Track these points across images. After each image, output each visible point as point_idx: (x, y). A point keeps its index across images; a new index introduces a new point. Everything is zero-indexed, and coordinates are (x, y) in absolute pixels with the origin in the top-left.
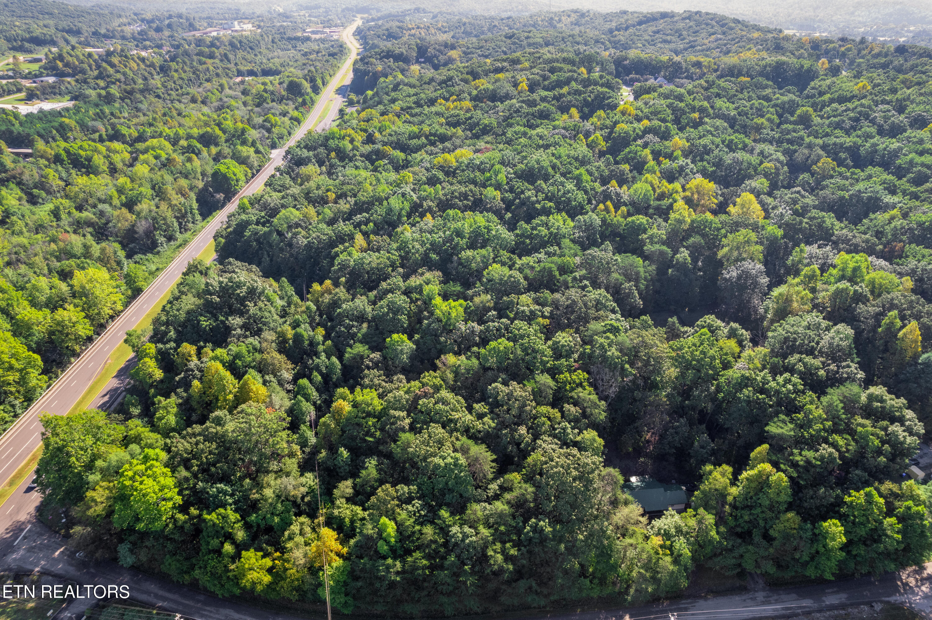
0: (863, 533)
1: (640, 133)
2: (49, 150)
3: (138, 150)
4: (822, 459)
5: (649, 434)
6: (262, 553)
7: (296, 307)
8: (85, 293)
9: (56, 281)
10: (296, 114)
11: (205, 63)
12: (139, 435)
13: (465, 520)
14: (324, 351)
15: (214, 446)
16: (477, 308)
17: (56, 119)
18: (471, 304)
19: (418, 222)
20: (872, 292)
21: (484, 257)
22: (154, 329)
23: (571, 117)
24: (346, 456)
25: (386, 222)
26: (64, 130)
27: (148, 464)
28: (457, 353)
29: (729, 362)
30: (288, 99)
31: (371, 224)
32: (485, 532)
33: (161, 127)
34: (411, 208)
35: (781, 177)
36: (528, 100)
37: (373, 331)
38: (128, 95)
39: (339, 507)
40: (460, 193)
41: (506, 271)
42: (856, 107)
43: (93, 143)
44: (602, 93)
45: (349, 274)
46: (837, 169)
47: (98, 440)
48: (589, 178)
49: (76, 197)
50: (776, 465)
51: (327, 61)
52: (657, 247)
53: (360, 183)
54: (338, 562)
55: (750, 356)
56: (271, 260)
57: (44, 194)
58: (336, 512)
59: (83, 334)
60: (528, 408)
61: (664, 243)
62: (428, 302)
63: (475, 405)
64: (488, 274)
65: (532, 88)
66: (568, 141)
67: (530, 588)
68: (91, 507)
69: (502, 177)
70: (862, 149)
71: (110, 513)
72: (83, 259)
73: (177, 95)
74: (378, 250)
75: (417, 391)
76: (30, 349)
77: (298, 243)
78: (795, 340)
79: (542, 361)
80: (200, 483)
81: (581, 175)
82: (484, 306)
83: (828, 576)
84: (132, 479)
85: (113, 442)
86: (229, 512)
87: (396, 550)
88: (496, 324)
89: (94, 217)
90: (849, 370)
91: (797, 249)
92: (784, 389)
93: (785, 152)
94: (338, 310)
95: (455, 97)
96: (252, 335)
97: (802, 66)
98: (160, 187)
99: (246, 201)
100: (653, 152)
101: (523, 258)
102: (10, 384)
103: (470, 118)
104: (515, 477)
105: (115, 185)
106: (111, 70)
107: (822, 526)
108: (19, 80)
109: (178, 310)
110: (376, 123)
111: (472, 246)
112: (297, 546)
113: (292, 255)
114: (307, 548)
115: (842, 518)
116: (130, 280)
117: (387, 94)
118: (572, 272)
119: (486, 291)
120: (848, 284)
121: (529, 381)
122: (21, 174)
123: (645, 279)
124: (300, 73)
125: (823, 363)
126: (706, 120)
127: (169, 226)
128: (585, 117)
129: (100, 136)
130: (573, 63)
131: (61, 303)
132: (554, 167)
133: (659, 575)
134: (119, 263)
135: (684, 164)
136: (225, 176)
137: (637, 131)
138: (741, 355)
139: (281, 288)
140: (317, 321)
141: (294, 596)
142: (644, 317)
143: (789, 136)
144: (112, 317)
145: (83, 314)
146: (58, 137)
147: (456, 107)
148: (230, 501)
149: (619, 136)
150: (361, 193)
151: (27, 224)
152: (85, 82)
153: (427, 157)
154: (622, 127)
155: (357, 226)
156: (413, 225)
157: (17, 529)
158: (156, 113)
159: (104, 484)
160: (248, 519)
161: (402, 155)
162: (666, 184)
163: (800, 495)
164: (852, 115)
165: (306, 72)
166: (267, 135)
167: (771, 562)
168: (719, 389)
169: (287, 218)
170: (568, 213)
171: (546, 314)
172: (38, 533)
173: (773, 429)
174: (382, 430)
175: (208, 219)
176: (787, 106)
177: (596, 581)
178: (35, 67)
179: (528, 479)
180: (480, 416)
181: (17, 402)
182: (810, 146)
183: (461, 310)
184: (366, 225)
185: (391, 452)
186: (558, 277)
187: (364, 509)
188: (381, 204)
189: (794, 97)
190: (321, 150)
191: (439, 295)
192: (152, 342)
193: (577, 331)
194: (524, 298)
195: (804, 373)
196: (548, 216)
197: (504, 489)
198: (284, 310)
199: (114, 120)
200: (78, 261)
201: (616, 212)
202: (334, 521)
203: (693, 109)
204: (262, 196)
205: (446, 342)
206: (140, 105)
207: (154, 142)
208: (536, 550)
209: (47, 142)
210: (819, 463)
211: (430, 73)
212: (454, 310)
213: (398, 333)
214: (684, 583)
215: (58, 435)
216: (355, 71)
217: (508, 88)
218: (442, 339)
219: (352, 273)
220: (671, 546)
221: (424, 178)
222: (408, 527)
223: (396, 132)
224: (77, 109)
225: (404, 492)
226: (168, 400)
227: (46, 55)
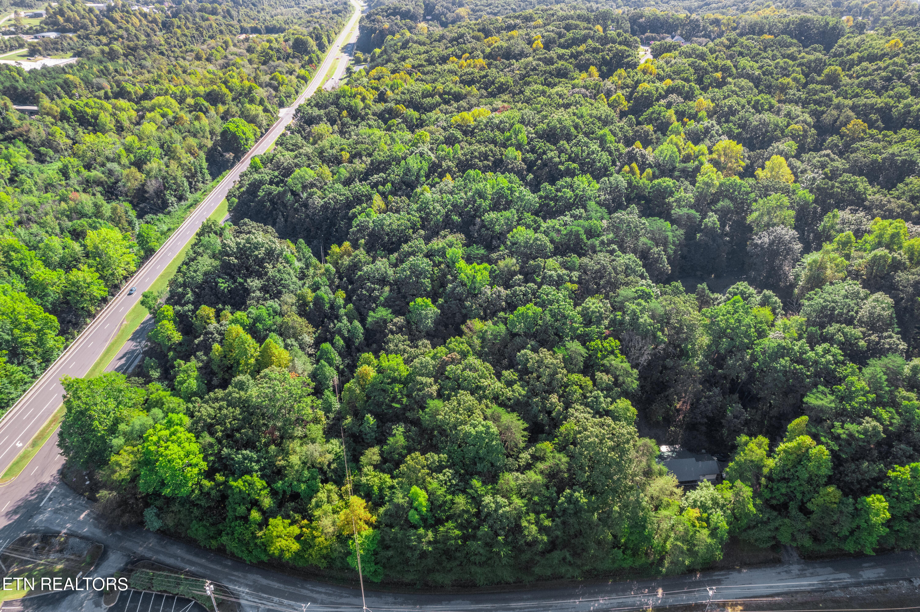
0: (908, 509)
1: (663, 93)
2: (55, 107)
3: (144, 108)
4: (865, 432)
5: (681, 403)
6: (289, 521)
7: (315, 269)
8: (98, 253)
9: (68, 240)
10: (303, 72)
11: (207, 19)
12: (161, 399)
13: (498, 490)
14: (346, 314)
15: (238, 411)
16: (502, 272)
17: (60, 76)
18: (495, 267)
19: (437, 183)
20: (911, 259)
21: (508, 219)
22: (170, 291)
23: (590, 75)
24: (372, 423)
25: (404, 183)
26: (69, 87)
27: (172, 429)
28: (484, 319)
29: (764, 330)
30: (294, 57)
31: (389, 184)
32: (518, 502)
33: (166, 84)
34: (429, 168)
35: (809, 140)
36: (546, 58)
37: (395, 295)
38: (131, 51)
39: (366, 475)
40: (480, 153)
41: (530, 233)
42: (888, 66)
43: (98, 101)
44: (620, 51)
45: (368, 235)
46: (868, 131)
47: (119, 403)
48: (613, 138)
49: (83, 156)
50: (815, 437)
51: (332, 18)
52: (685, 210)
53: (373, 143)
54: (368, 531)
55: (785, 325)
56: (286, 221)
57: (51, 153)
58: (364, 480)
59: (98, 296)
60: (560, 376)
61: (691, 207)
62: (451, 265)
63: (504, 372)
64: (512, 237)
65: (548, 45)
66: (588, 100)
67: (564, 559)
68: (115, 472)
69: (523, 137)
70: (894, 110)
71: (135, 477)
72: (94, 219)
73: (181, 52)
74: (397, 211)
75: (444, 357)
76: (46, 310)
77: (314, 204)
78: (833, 309)
79: (572, 327)
80: (225, 449)
81: (605, 135)
82: (509, 270)
83: (869, 551)
84: (157, 444)
85: (135, 405)
86: (256, 479)
87: (427, 519)
88: (523, 288)
89: (103, 176)
90: (891, 341)
91: (830, 214)
92: (823, 360)
93: (813, 113)
94: (359, 273)
95: (467, 55)
96: (272, 298)
97: (827, 24)
98: (168, 146)
99: (257, 160)
100: (676, 112)
101: (548, 221)
102: (28, 345)
103: (486, 76)
104: (547, 446)
105: (123, 144)
106: (113, 26)
107: (865, 501)
108: (20, 35)
109: (195, 271)
110: (387, 80)
111: (495, 207)
112: (325, 513)
113: (307, 216)
114: (336, 516)
115: (885, 492)
116: (142, 240)
117: (396, 52)
118: (599, 236)
119: (511, 254)
120: (887, 251)
121: (559, 348)
122: (28, 131)
123: (674, 243)
124: (305, 31)
125: (863, 333)
126: (730, 79)
127: (179, 186)
128: (604, 76)
129: (106, 93)
130: (588, 20)
131: (74, 263)
132: (576, 127)
133: (696, 548)
134: (130, 223)
135: (709, 125)
136: (234, 135)
137: (660, 90)
138: (776, 323)
139: (299, 249)
140: (336, 283)
141: (323, 564)
142: (674, 283)
143: (817, 97)
144: (126, 278)
145: (98, 274)
146: (63, 94)
147: (469, 65)
148: (256, 468)
149: (642, 96)
150: (376, 153)
151: (36, 183)
152: (87, 37)
153: (443, 116)
154: (644, 86)
155: (375, 186)
156: (432, 186)
157: (42, 491)
158: (161, 70)
159: (129, 448)
160: (274, 486)
161: (416, 114)
162: (692, 145)
163: (841, 468)
164: (884, 74)
165: (311, 29)
166: (274, 93)
167: (808, 536)
168: (754, 358)
169: (301, 178)
170: (592, 174)
171: (574, 278)
172: (62, 494)
173: (812, 400)
174: (409, 396)
175: (218, 179)
176: (813, 65)
177: (629, 552)
178: (36, 22)
179: (562, 448)
180: (510, 384)
181: (35, 363)
182: (838, 107)
183: (486, 273)
184: (384, 185)
185: (419, 419)
186: (585, 241)
187: (392, 477)
188: (398, 163)
189: (821, 56)
190: (332, 108)
191: (463, 258)
192: (170, 304)
193: (607, 297)
194: (551, 262)
195: (843, 344)
196: (573, 177)
197: (536, 458)
198: (302, 272)
199: (118, 77)
200: (90, 221)
201: (641, 174)
202: (361, 488)
203: (716, 69)
204: (274, 155)
205: (472, 307)
206: (143, 62)
207: (161, 99)
208: (571, 521)
209: (52, 99)
210: (862, 436)
211: (438, 31)
212: (479, 274)
213: (422, 296)
214: (719, 555)
215: (79, 398)
216: (362, 28)
217: (523, 45)
218: (468, 304)
219: (371, 235)
220: (708, 518)
221: (442, 138)
222: (439, 496)
223: (408, 90)
224: (81, 66)
225: (434, 461)
226: (188, 364)
227: (47, 9)
